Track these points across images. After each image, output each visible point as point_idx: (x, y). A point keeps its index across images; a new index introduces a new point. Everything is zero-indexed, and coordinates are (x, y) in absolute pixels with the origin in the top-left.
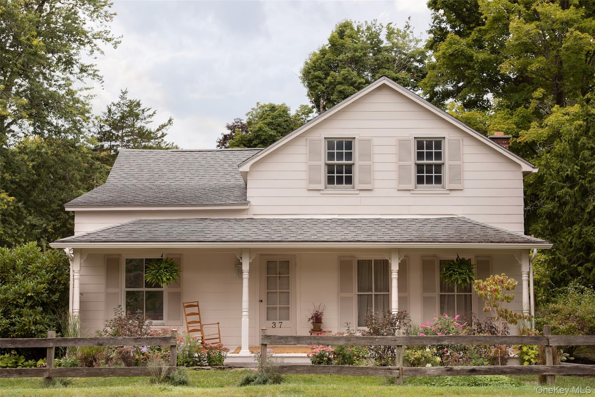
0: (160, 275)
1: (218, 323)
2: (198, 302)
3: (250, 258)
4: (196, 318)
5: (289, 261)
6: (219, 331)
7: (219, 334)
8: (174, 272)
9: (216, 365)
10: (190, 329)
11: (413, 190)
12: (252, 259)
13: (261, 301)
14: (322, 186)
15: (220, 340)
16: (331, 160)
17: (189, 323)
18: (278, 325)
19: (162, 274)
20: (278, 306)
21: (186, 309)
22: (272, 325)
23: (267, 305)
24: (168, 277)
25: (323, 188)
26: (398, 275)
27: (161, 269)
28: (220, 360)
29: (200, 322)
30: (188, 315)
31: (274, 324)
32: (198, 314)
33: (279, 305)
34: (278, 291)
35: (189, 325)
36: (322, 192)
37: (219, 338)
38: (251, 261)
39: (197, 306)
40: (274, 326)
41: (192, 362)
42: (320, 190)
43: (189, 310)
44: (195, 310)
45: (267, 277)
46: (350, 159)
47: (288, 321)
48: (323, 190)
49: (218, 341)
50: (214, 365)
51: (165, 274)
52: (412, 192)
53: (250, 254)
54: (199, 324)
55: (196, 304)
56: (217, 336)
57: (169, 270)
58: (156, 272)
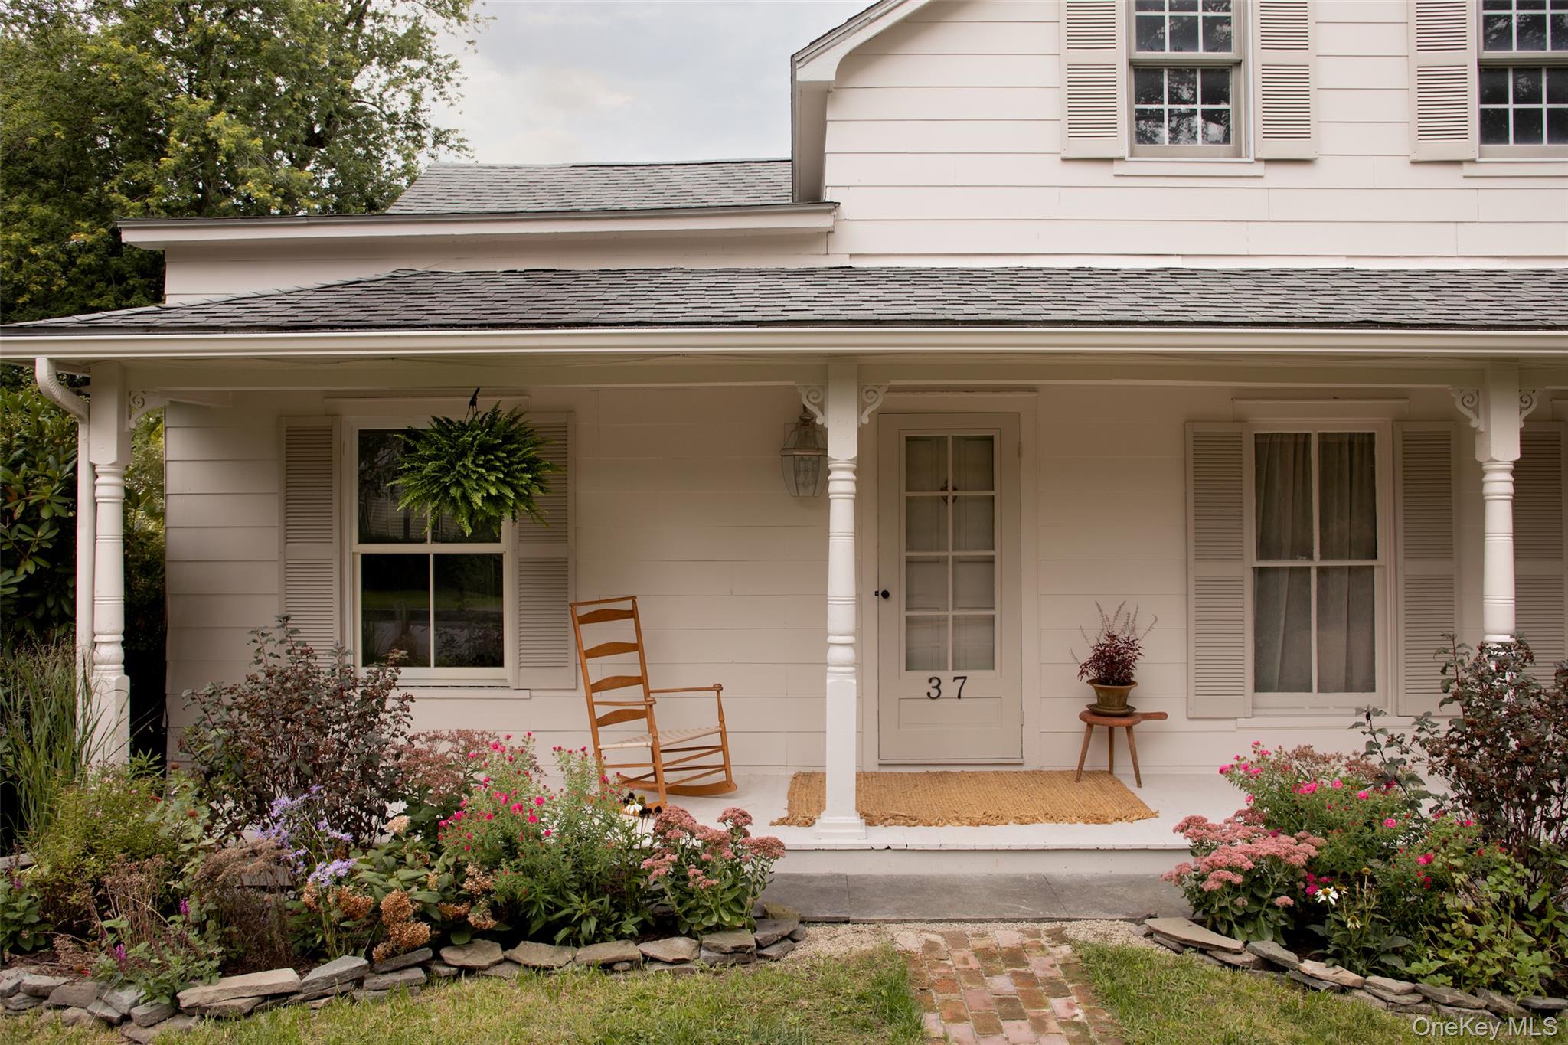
0: (458, 484)
1: (718, 688)
2: (633, 598)
3: (862, 409)
4: (624, 664)
5: (991, 439)
6: (722, 722)
7: (723, 734)
8: (524, 471)
9: (718, 928)
10: (601, 712)
11: (1473, 161)
12: (869, 410)
13: (886, 595)
14: (1120, 143)
15: (726, 757)
16: (1152, 50)
17: (597, 687)
18: (949, 688)
19: (467, 476)
20: (951, 613)
21: (584, 628)
22: (928, 688)
23: (908, 609)
24: (493, 491)
25: (1124, 152)
26: (1515, 484)
27: (463, 455)
28: (737, 901)
29: (641, 680)
30: (591, 654)
31: (935, 683)
32: (635, 647)
33: (954, 608)
34: (951, 554)
35: (597, 697)
36: (1119, 168)
37: (722, 748)
38: (866, 421)
39: (632, 614)
40: (934, 693)
41: (593, 923)
42: (1110, 160)
43: (595, 635)
44: (621, 631)
45: (908, 499)
46: (1225, 44)
47: (990, 673)
48: (1122, 159)
49: (717, 759)
50: (709, 930)
51: (481, 476)
52: (1468, 169)
53: (860, 389)
54: (638, 689)
55: (627, 606)
56: (716, 740)
57: (497, 458)
58: (441, 469)
